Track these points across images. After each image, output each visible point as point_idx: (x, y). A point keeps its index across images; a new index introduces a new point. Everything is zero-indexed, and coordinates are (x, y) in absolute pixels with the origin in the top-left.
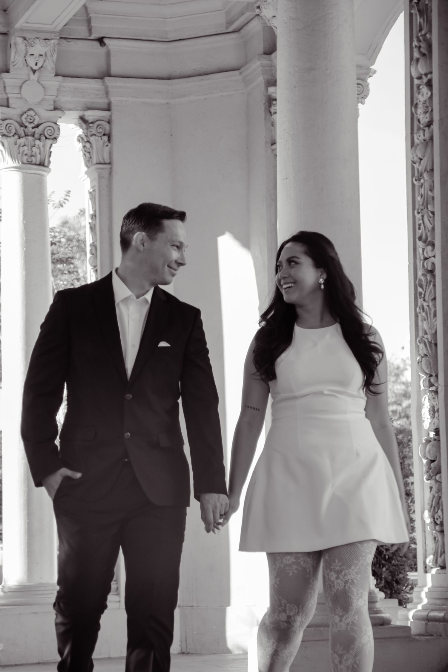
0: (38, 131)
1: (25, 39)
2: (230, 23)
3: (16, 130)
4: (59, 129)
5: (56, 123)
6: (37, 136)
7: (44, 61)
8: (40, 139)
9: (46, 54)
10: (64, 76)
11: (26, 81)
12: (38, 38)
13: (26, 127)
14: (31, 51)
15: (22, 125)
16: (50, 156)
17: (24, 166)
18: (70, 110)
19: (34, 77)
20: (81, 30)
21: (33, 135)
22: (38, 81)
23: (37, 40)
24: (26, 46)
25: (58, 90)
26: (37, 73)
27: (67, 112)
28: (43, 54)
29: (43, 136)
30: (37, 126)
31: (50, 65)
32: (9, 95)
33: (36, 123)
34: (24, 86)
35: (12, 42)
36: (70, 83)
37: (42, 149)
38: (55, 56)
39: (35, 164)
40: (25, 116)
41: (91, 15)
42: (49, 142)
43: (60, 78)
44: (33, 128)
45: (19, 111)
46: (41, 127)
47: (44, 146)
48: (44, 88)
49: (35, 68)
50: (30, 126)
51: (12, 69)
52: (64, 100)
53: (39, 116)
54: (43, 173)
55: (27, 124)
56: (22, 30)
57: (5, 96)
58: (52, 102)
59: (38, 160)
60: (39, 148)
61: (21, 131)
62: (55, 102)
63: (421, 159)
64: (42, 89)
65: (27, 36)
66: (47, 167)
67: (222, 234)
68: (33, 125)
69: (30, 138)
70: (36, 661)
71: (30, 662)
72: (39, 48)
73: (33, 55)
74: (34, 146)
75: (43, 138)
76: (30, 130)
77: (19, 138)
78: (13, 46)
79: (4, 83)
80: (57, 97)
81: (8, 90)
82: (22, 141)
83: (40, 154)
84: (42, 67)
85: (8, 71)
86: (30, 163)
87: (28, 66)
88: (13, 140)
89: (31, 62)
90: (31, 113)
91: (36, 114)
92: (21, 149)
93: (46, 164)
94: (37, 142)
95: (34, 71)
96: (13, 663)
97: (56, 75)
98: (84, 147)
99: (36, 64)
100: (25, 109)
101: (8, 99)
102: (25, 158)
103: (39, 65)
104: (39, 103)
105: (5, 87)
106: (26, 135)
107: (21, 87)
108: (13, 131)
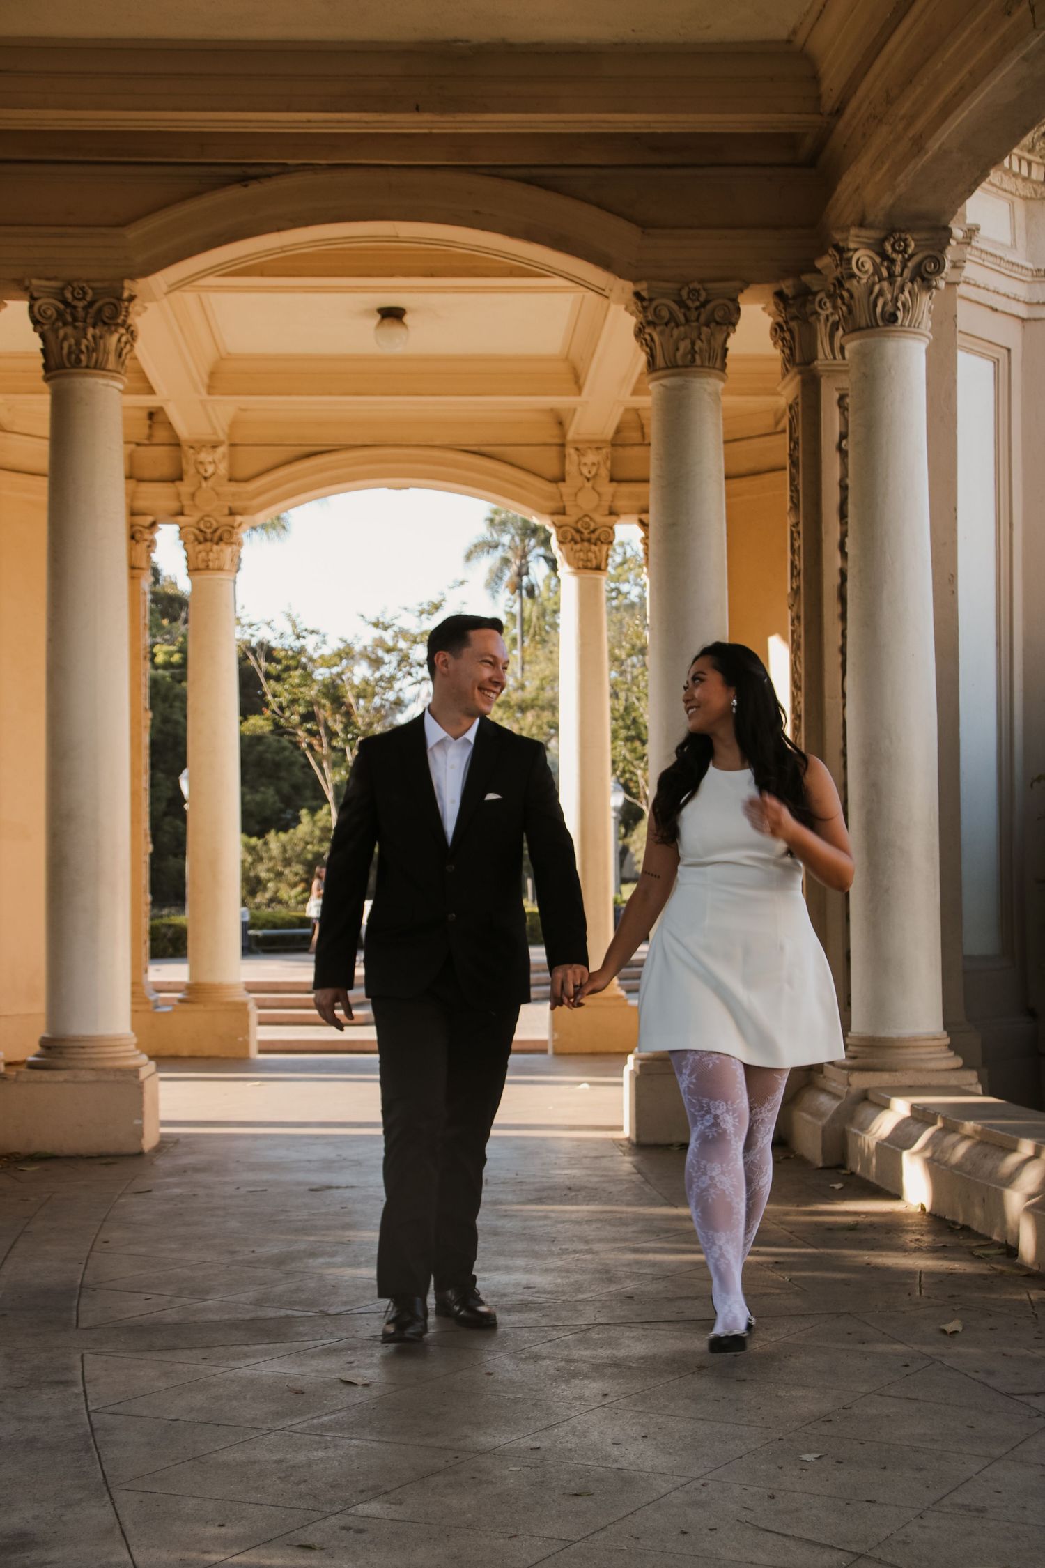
0: (594, 536)
1: (577, 449)
2: (777, 423)
3: (572, 535)
4: (614, 533)
5: (611, 528)
6: (593, 541)
7: (598, 469)
8: (595, 544)
9: (599, 463)
10: (620, 481)
11: (580, 489)
12: (590, 448)
13: (582, 533)
14: (584, 460)
15: (578, 531)
16: (607, 559)
17: (579, 571)
18: (626, 513)
19: (589, 485)
20: (635, 436)
21: (589, 541)
22: (593, 488)
23: (589, 451)
24: (578, 456)
25: (614, 496)
26: (591, 482)
27: (623, 517)
28: (595, 461)
29: (598, 541)
30: (593, 531)
31: (604, 473)
32: (567, 504)
33: (592, 528)
34: (580, 495)
35: (567, 453)
36: (625, 488)
37: (598, 553)
38: (609, 464)
39: (591, 569)
40: (580, 523)
41: (644, 422)
42: (605, 547)
43: (615, 484)
44: (589, 533)
45: (574, 519)
46: (597, 533)
47: (600, 551)
48: (599, 494)
49: (589, 476)
50: (586, 532)
51: (567, 478)
52: (620, 504)
53: (594, 521)
54: (599, 576)
55: (582, 530)
56: (575, 441)
57: (561, 504)
58: (607, 508)
59: (594, 564)
60: (595, 553)
61: (577, 537)
62: (610, 507)
63: (793, 605)
64: (596, 495)
65: (580, 446)
66: (605, 570)
67: (772, 634)
68: (588, 531)
69: (586, 544)
70: (589, 1050)
71: (584, 1051)
72: (591, 457)
73: (585, 464)
74: (590, 551)
75: (599, 543)
76: (586, 534)
77: (576, 543)
78: (567, 456)
79: (560, 492)
80: (612, 501)
81: (564, 498)
82: (578, 547)
83: (596, 557)
84: (596, 474)
85: (563, 480)
86: (586, 568)
87: (582, 474)
88: (569, 546)
89: (585, 471)
90: (587, 519)
91: (591, 519)
92: (577, 555)
93: (603, 566)
94: (593, 547)
95: (588, 479)
96: (568, 1051)
97: (612, 480)
98: (644, 549)
99: (589, 472)
100: (581, 515)
101: (564, 507)
102: (581, 564)
103: (593, 472)
104: (596, 509)
105: (561, 496)
106: (583, 540)
107: (576, 495)
108: (569, 537)
